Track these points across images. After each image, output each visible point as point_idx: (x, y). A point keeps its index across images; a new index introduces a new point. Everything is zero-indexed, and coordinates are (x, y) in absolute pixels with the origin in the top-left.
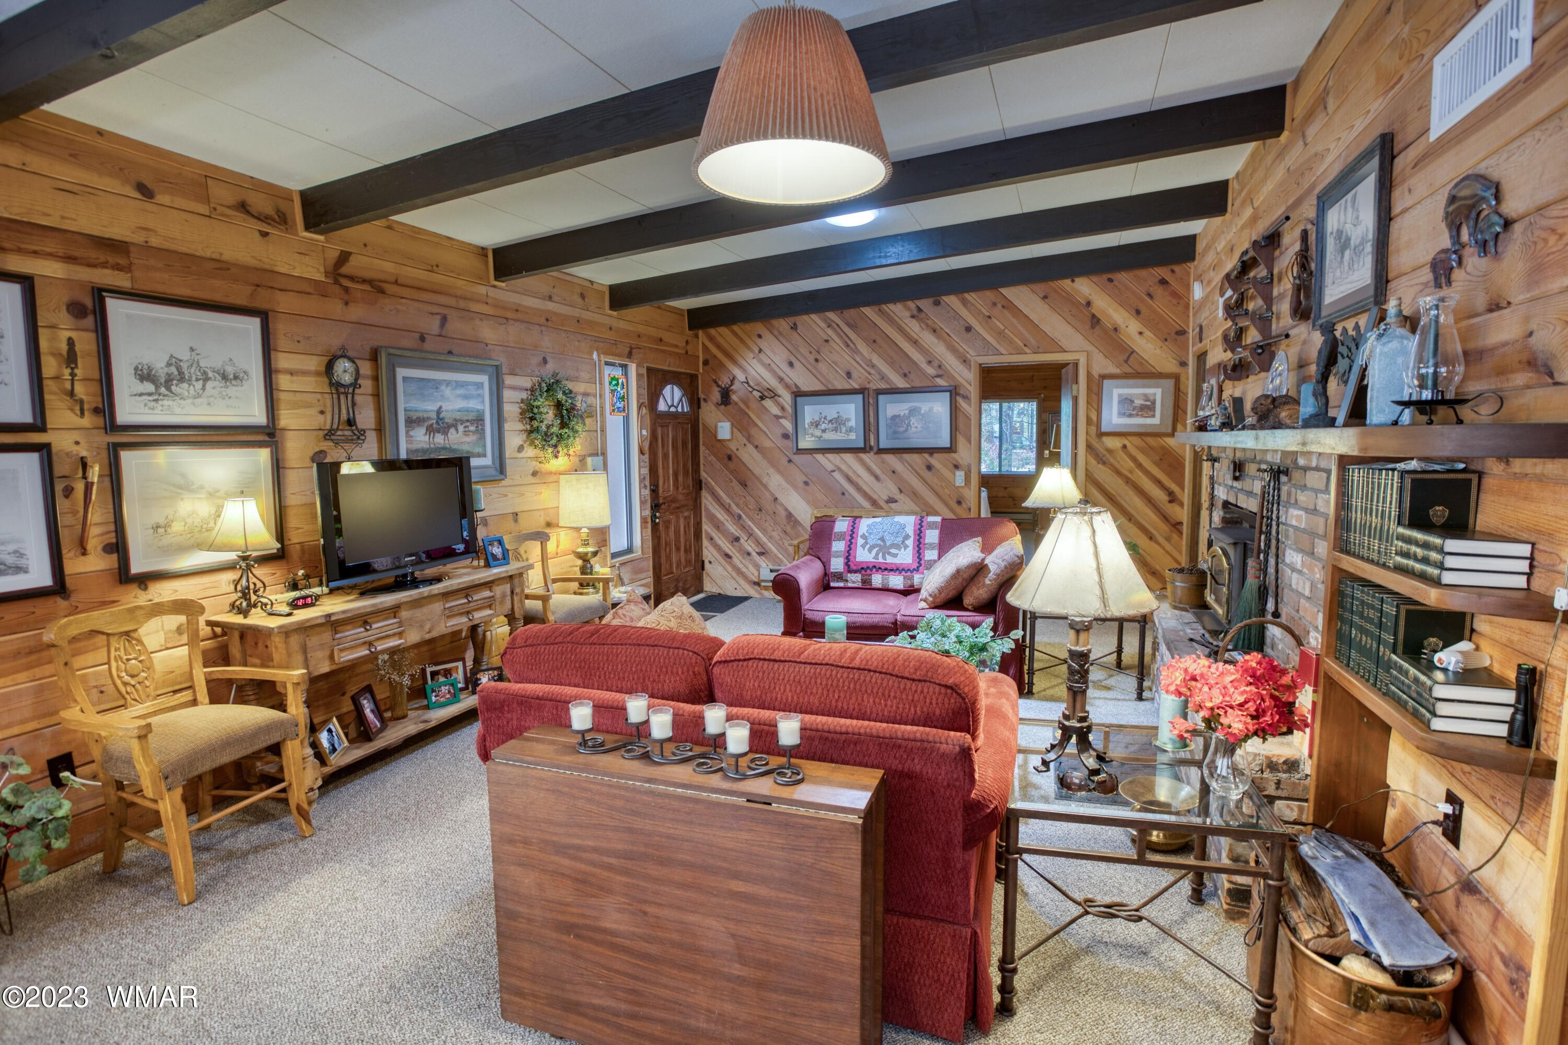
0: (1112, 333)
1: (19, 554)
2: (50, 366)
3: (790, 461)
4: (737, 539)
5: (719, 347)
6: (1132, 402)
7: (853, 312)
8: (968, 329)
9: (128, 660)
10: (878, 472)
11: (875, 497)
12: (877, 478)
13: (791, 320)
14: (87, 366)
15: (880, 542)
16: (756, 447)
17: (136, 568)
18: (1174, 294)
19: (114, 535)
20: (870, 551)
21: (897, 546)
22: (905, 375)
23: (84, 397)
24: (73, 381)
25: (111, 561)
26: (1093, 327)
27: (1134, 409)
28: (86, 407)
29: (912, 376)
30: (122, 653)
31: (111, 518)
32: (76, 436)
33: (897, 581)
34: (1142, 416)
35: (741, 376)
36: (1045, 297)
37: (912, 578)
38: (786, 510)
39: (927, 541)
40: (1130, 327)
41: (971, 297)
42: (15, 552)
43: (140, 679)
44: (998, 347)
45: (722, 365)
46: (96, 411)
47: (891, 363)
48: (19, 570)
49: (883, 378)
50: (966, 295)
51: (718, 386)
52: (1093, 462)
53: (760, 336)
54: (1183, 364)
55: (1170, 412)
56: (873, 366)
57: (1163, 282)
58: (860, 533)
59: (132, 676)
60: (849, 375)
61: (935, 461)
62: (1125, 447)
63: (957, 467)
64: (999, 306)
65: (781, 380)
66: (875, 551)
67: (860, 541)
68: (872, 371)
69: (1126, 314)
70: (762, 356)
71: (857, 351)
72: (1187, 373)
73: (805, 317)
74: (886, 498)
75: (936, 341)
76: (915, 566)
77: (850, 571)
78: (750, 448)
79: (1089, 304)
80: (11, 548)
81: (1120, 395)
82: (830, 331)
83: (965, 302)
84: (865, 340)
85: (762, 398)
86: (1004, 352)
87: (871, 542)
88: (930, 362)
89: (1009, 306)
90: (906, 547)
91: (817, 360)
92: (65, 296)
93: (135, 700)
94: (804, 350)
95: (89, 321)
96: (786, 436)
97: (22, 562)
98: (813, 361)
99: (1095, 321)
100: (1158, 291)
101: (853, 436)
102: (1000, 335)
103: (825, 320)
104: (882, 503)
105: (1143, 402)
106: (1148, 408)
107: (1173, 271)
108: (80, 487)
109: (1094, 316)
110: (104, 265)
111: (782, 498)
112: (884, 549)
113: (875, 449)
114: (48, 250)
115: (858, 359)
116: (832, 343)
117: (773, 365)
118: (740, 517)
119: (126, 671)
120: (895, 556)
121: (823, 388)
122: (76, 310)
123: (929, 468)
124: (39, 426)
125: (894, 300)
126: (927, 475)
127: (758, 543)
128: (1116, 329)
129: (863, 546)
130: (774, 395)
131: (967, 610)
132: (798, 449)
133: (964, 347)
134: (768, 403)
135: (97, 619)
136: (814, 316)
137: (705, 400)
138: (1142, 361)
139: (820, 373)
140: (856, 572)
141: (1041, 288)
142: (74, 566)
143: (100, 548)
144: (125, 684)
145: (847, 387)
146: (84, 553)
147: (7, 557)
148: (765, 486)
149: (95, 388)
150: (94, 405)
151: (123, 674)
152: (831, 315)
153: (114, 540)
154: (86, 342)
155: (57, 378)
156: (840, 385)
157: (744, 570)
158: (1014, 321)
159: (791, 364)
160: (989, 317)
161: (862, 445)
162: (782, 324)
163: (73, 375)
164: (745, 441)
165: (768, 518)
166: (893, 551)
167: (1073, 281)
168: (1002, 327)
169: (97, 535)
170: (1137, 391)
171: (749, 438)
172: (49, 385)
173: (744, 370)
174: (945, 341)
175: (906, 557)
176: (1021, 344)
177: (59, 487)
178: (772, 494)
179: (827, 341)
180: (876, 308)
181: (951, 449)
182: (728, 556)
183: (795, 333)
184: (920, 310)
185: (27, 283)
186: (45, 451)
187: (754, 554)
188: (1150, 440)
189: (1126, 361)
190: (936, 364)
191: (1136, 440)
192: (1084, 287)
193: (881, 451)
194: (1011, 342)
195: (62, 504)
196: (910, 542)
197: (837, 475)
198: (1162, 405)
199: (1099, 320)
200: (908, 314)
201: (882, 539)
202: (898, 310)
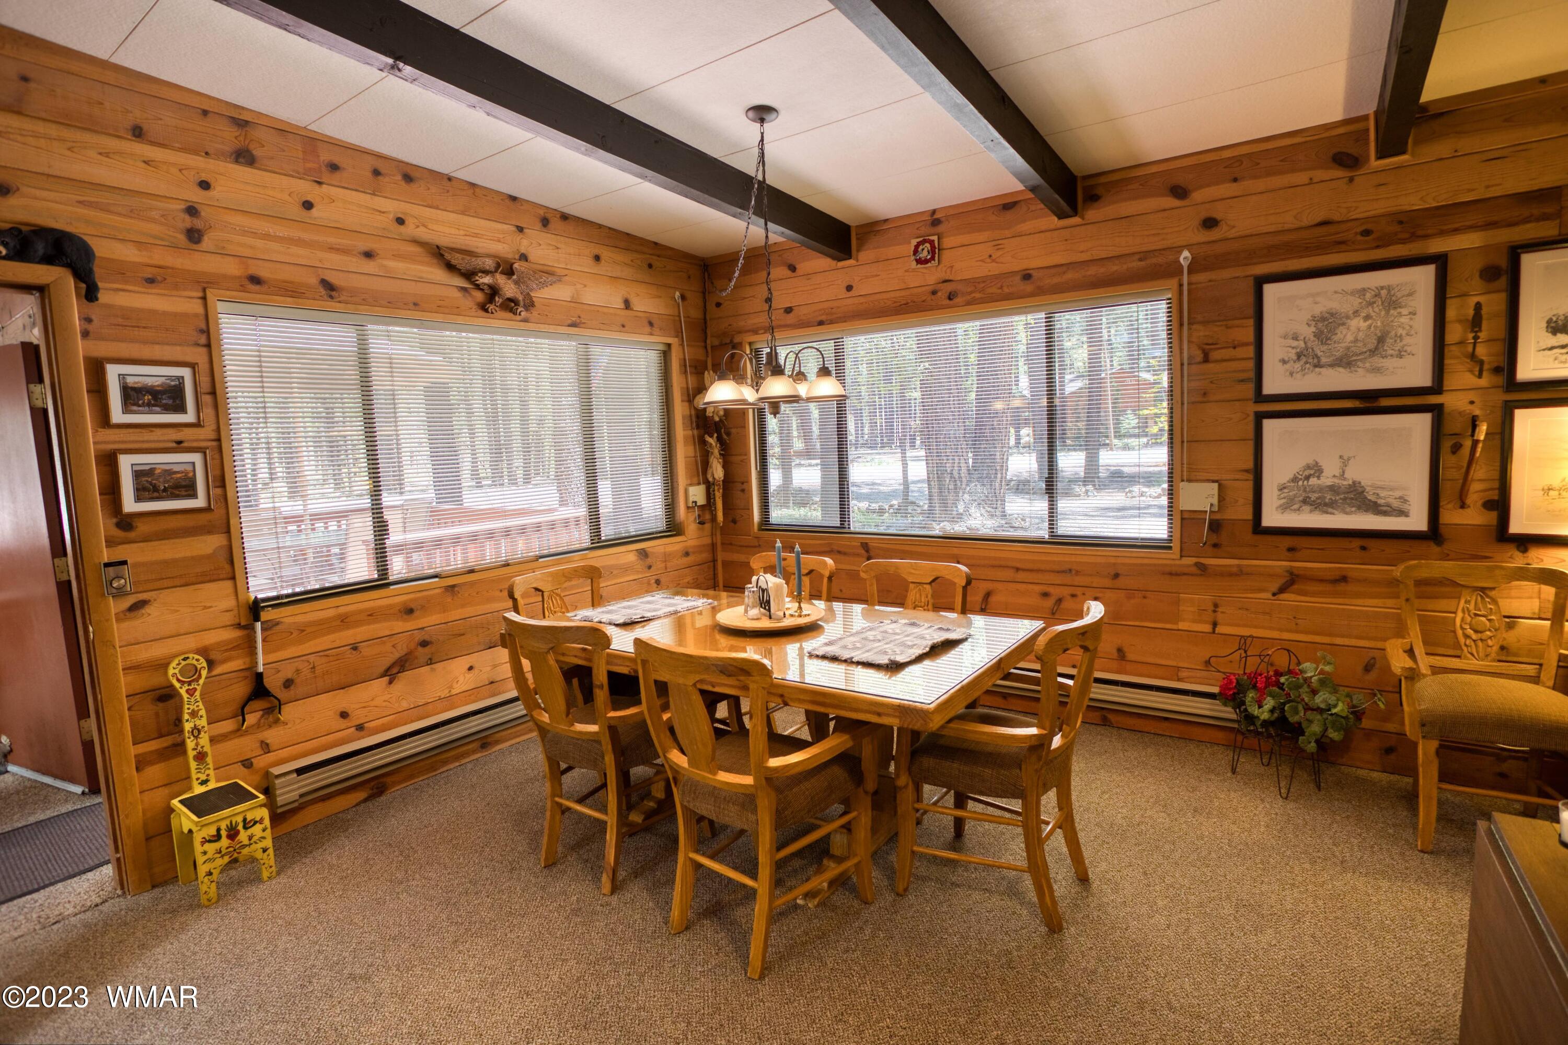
1: (1403, 500)
2: (1454, 333)
9: (1476, 615)
14: (1492, 328)
17: (1516, 527)
19: (1497, 492)
23: (1484, 358)
24: (1475, 344)
25: (1491, 518)
28: (1486, 367)
30: (1472, 607)
31: (1496, 475)
32: (1472, 396)
42: (1400, 498)
43: (1484, 636)
46: (1497, 370)
48: (1402, 513)
59: (1476, 631)
80: (1398, 494)
92: (1478, 263)
93: (1472, 654)
95: (1503, 282)
97: (1405, 507)
108: (1468, 443)
110: (1526, 220)
114: (1468, 223)
119: (1470, 625)
122: (1490, 274)
124: (1437, 388)
135: (1455, 567)
142: (1451, 516)
143: (1480, 503)
144: (1467, 636)
146: (1463, 506)
147: (1394, 501)
149: (1499, 347)
150: (1496, 364)
151: (1468, 627)
153: (1496, 498)
154: (1494, 303)
155: (1461, 343)
163: (1476, 338)
169: (1478, 490)
172: (1452, 352)
177: (1447, 445)
185: (1441, 261)
186: (1436, 412)
195: (1447, 459)
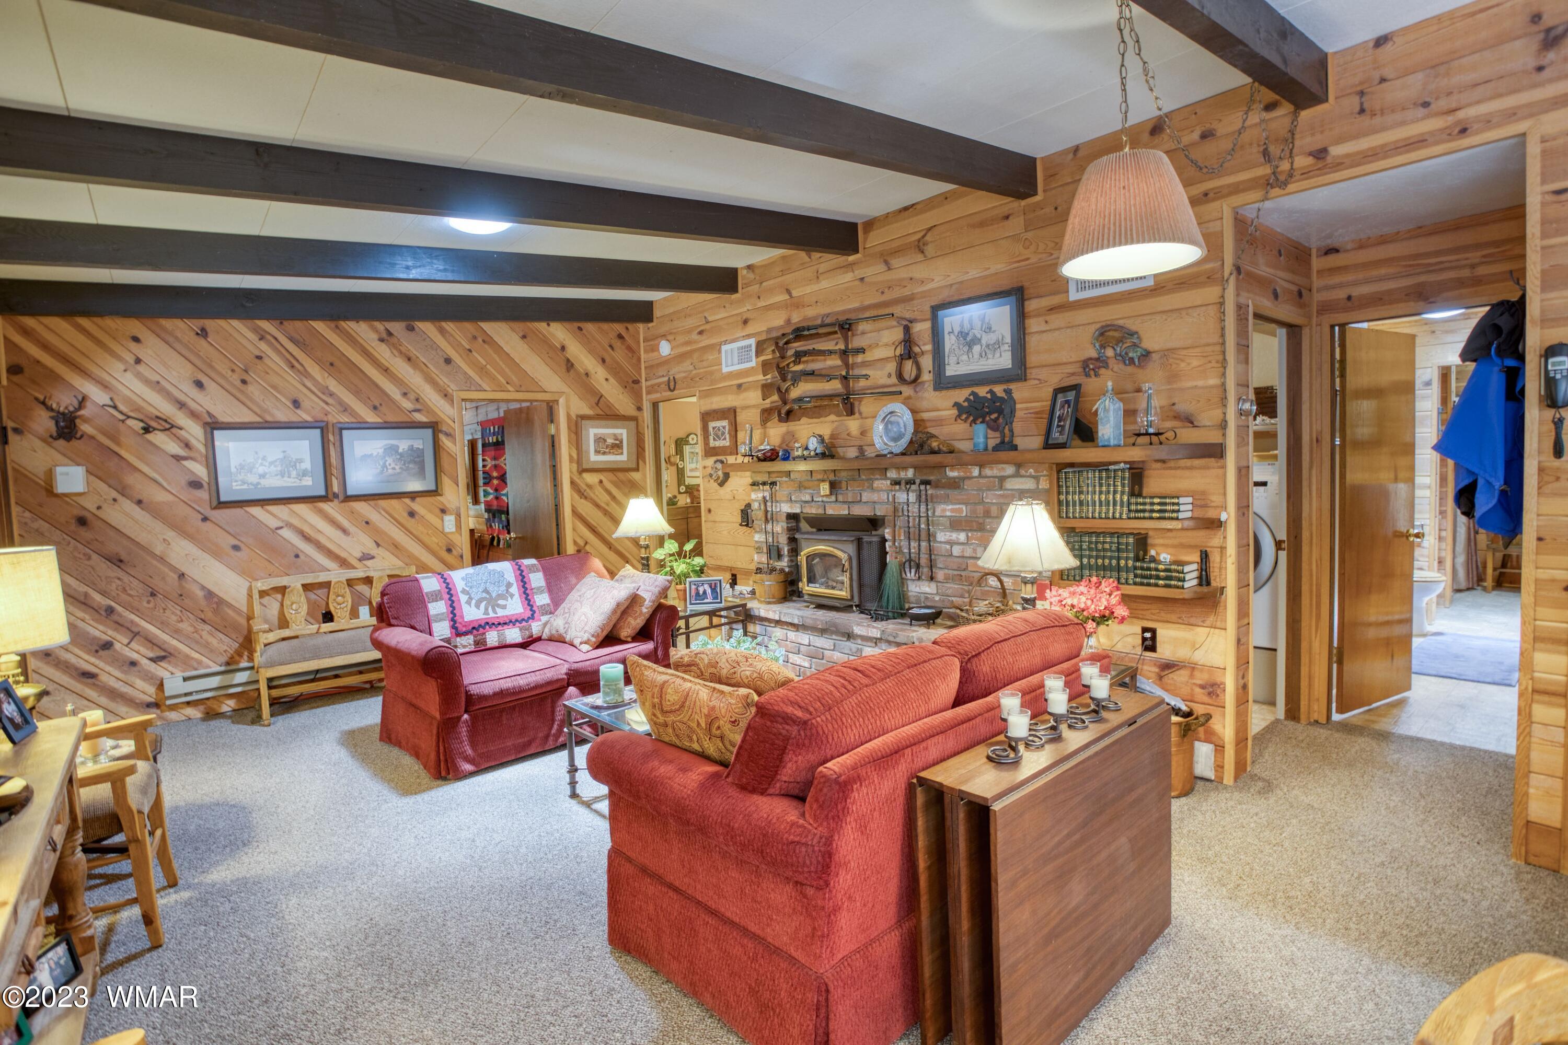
0: (584, 377)
3: (205, 519)
4: (107, 645)
5: (45, 347)
6: (605, 441)
7: (298, 324)
8: (448, 361)
10: (345, 523)
11: (343, 555)
12: (345, 531)
13: (196, 324)
15: (484, 595)
16: (139, 502)
18: (629, 348)
20: (478, 606)
21: (500, 596)
22: (375, 408)
26: (568, 370)
27: (607, 448)
29: (383, 409)
33: (514, 635)
34: (613, 454)
35: (98, 396)
36: (524, 337)
37: (529, 628)
38: (203, 588)
39: (533, 586)
40: (599, 374)
41: (449, 326)
44: (480, 382)
45: (55, 378)
47: (357, 393)
49: (346, 409)
50: (444, 324)
51: (50, 409)
52: (576, 497)
53: (136, 339)
54: (639, 409)
55: (634, 450)
56: (331, 395)
57: (620, 337)
58: (459, 589)
60: (296, 404)
61: (416, 506)
62: (601, 482)
63: (443, 511)
64: (480, 340)
65: (182, 405)
66: (483, 605)
67: (463, 598)
68: (330, 400)
69: (594, 362)
70: (141, 368)
71: (306, 374)
72: (643, 417)
73: (222, 322)
74: (359, 555)
75: (411, 371)
76: (529, 614)
77: (459, 635)
78: (128, 505)
79: (563, 348)
81: (595, 435)
82: (263, 346)
83: (442, 331)
84: (318, 361)
85: (147, 430)
86: (487, 388)
87: (476, 597)
88: (405, 394)
89: (488, 340)
90: (512, 596)
91: (244, 382)
94: (222, 367)
96: (196, 484)
98: (238, 383)
99: (570, 365)
100: (617, 344)
101: (308, 481)
102: (482, 370)
103: (256, 330)
104: (354, 562)
105: (612, 441)
106: (617, 447)
107: (627, 328)
109: (568, 360)
111: (191, 571)
112: (492, 602)
113: (341, 497)
115: (309, 384)
116: (266, 360)
117: (163, 383)
118: (110, 611)
120: (504, 607)
121: (258, 419)
123: (412, 514)
125: (357, 318)
126: (411, 523)
127: (150, 641)
128: (587, 374)
129: (469, 603)
130: (170, 427)
131: (626, 642)
132: (220, 503)
133: (443, 380)
134: (158, 438)
136: (235, 323)
137: (16, 431)
138: (609, 406)
139: (251, 400)
140: (466, 634)
141: (520, 326)
145: (294, 418)
148: (162, 559)
152: (265, 325)
156: (281, 416)
157: (125, 689)
158: (495, 356)
159: (199, 385)
160: (470, 351)
161: (323, 493)
162: (181, 327)
164: (115, 494)
165: (170, 605)
166: (501, 602)
167: (548, 325)
168: (484, 363)
170: (609, 431)
171: (124, 491)
173: (105, 386)
174: (422, 371)
175: (514, 606)
176: (504, 382)
178: (173, 569)
179: (259, 358)
180: (333, 325)
181: (435, 492)
182: (87, 676)
183: (203, 342)
184: (390, 334)
187: (144, 662)
188: (620, 475)
189: (597, 404)
190: (412, 396)
191: (610, 475)
192: (558, 332)
193: (348, 498)
194: (493, 378)
196: (514, 589)
197: (286, 533)
198: (628, 444)
199: (572, 365)
200: (375, 336)
201: (486, 591)
202: (363, 330)
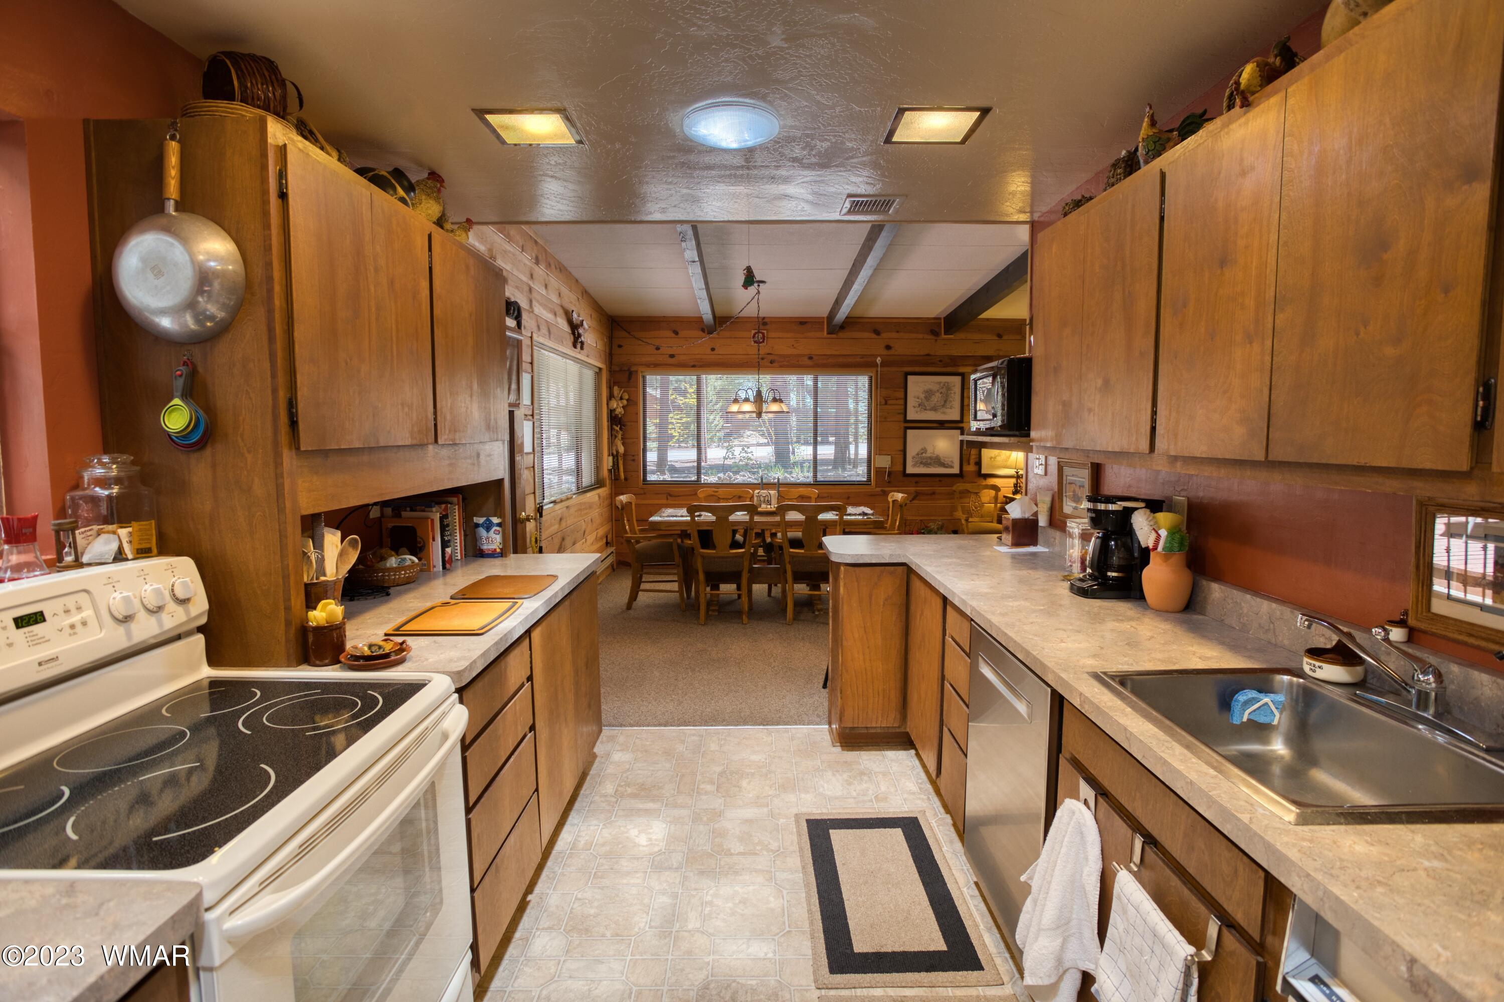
1: (952, 462)
17: (983, 472)
25: (976, 469)
30: (974, 500)
48: (952, 467)
80: (950, 459)
97: (952, 464)
124: (961, 421)
135: (968, 486)
142: (966, 468)
143: (974, 464)
146: (969, 464)
147: (949, 462)
151: (973, 507)
153: (978, 462)
169: (974, 460)
195: (964, 448)
